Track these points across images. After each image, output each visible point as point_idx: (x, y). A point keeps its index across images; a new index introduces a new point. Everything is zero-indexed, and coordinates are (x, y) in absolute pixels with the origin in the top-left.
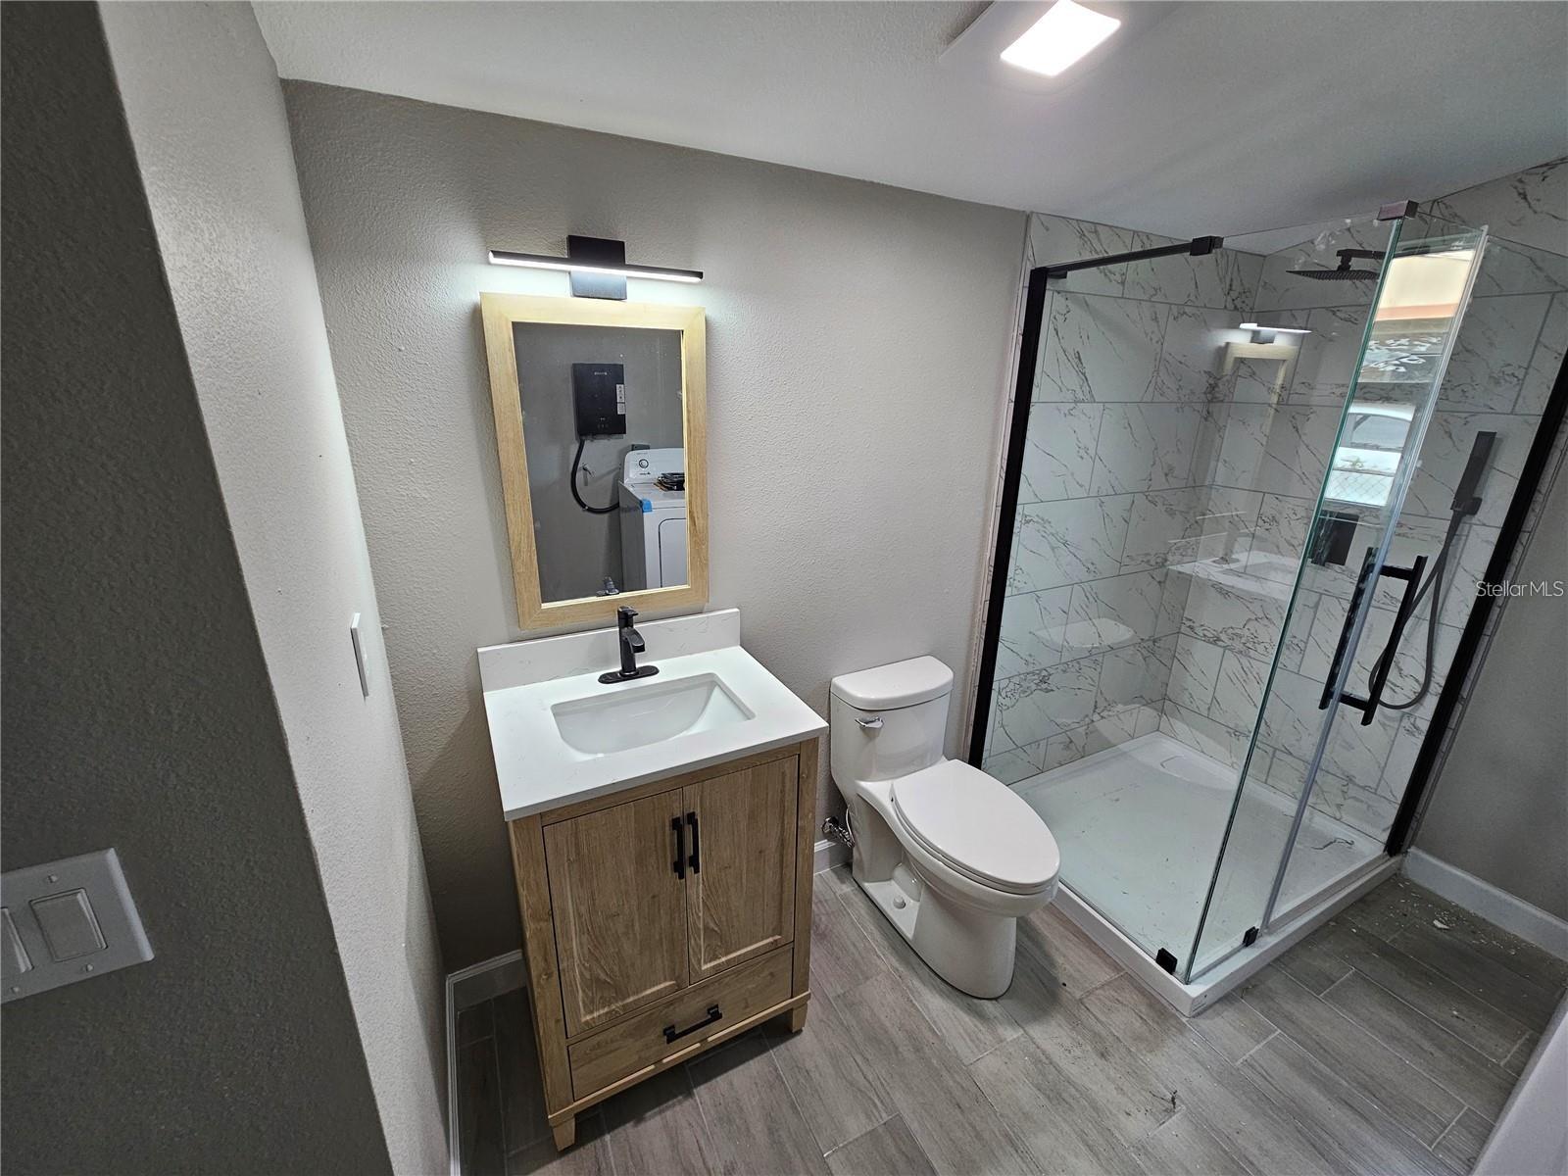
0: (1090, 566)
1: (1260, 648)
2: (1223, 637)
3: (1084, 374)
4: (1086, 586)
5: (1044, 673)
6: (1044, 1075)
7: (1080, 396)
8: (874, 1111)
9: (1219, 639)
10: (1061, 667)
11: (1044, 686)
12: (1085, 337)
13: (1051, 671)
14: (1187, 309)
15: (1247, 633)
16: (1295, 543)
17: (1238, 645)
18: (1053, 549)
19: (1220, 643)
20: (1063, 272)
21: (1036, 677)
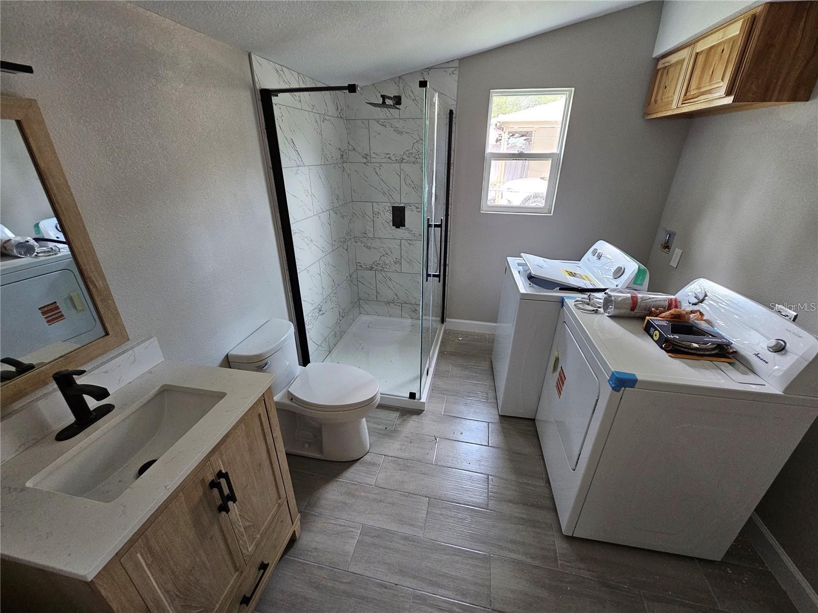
0: (323, 249)
1: (388, 267)
2: (373, 266)
3: (297, 151)
4: (323, 259)
5: (320, 306)
6: (400, 464)
7: (299, 163)
8: (353, 534)
9: (372, 268)
10: (324, 301)
11: (321, 312)
12: (293, 131)
13: (321, 304)
14: (326, 117)
15: (382, 262)
16: (388, 221)
17: (379, 268)
18: (308, 245)
19: (374, 269)
20: (276, 93)
21: (317, 309)
